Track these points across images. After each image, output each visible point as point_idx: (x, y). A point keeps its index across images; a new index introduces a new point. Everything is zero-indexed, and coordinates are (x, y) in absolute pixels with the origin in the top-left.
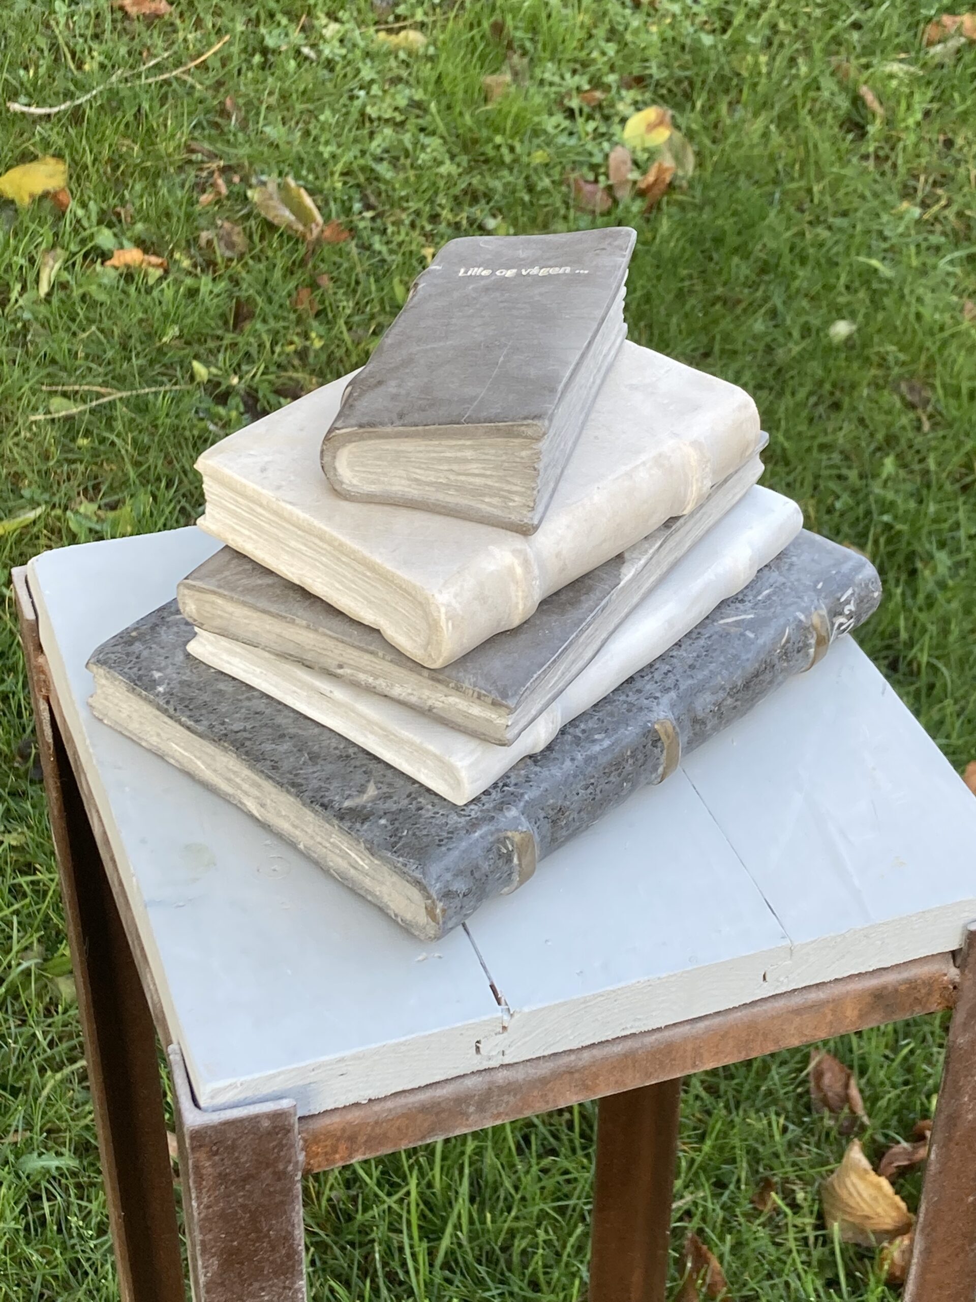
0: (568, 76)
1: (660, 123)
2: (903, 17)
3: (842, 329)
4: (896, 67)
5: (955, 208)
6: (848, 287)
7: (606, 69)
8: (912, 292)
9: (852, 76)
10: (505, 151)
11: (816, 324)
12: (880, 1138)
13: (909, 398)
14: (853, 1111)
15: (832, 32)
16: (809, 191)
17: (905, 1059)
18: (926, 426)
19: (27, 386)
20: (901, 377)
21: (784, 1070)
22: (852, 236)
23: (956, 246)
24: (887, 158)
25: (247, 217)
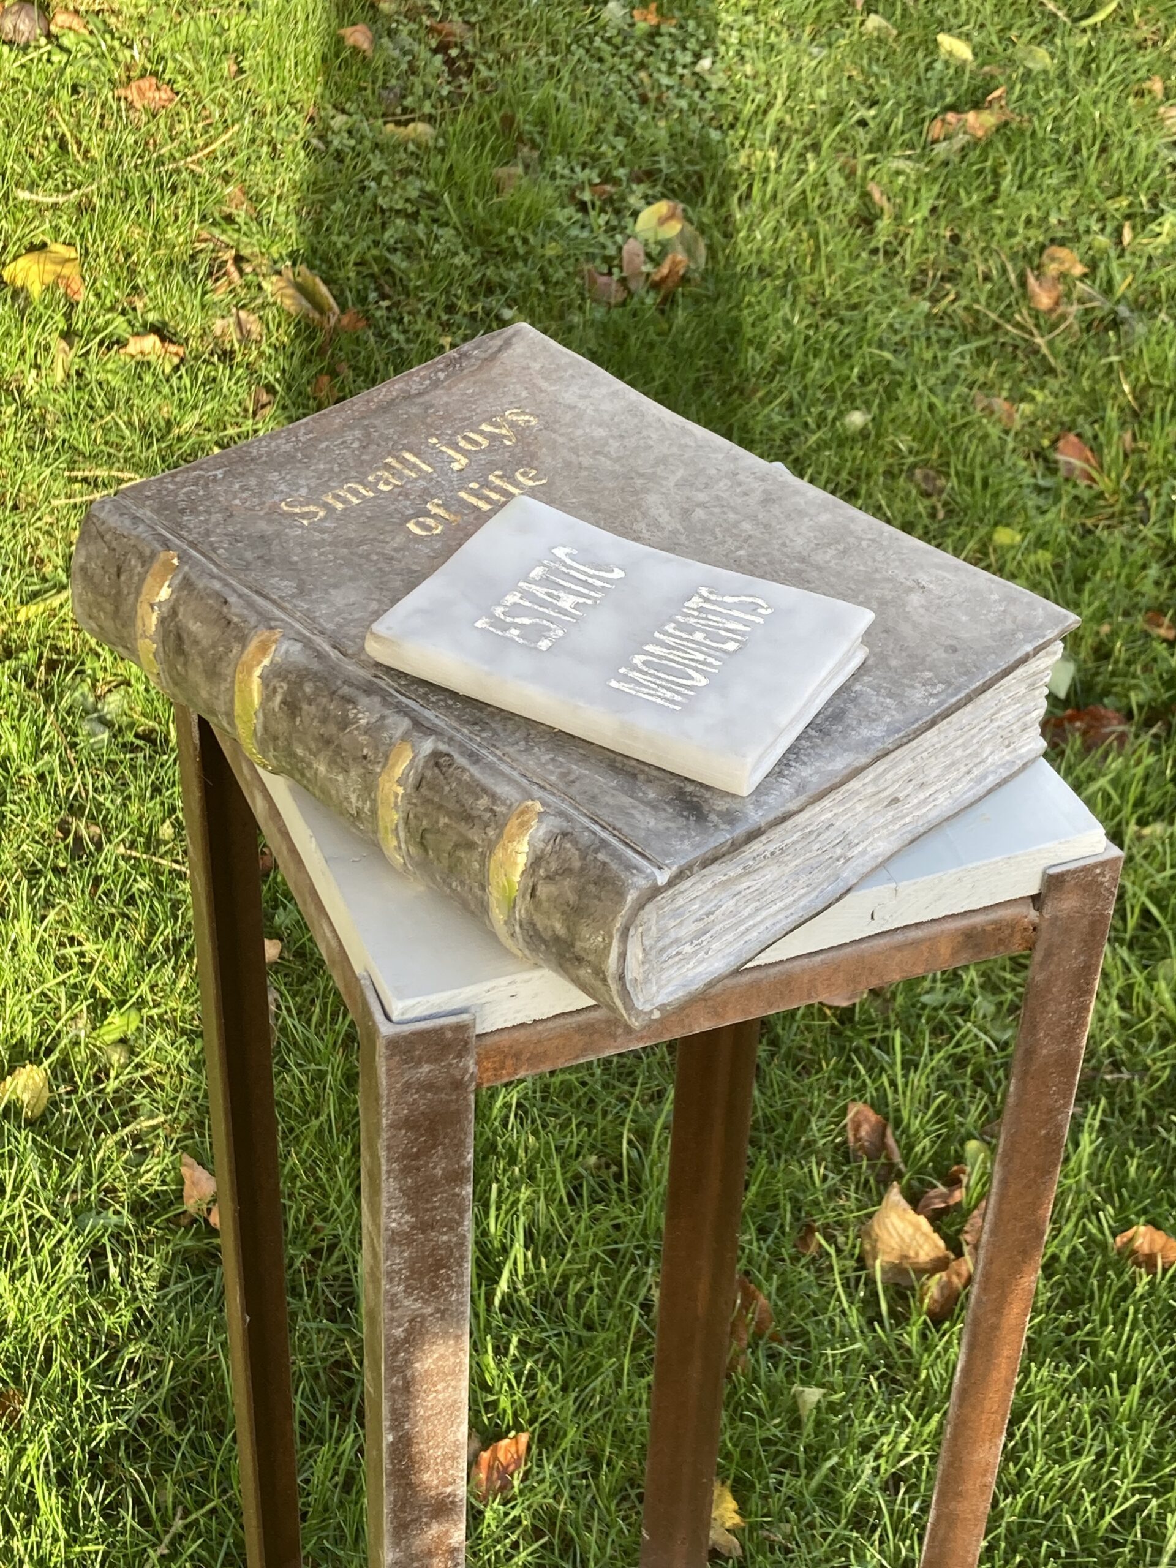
0: (578, 169)
1: (671, 216)
2: (907, 115)
3: (857, 419)
4: (901, 164)
5: (963, 302)
6: (861, 378)
7: (616, 163)
8: (925, 382)
9: (859, 172)
10: (518, 242)
11: (832, 413)
12: (915, 1183)
13: (924, 486)
14: (888, 1158)
15: (839, 128)
16: (821, 284)
17: (938, 1110)
18: (941, 514)
19: (48, 471)
20: (914, 466)
21: (823, 1122)
22: (864, 329)
23: (965, 340)
24: (896, 253)
25: (263, 306)
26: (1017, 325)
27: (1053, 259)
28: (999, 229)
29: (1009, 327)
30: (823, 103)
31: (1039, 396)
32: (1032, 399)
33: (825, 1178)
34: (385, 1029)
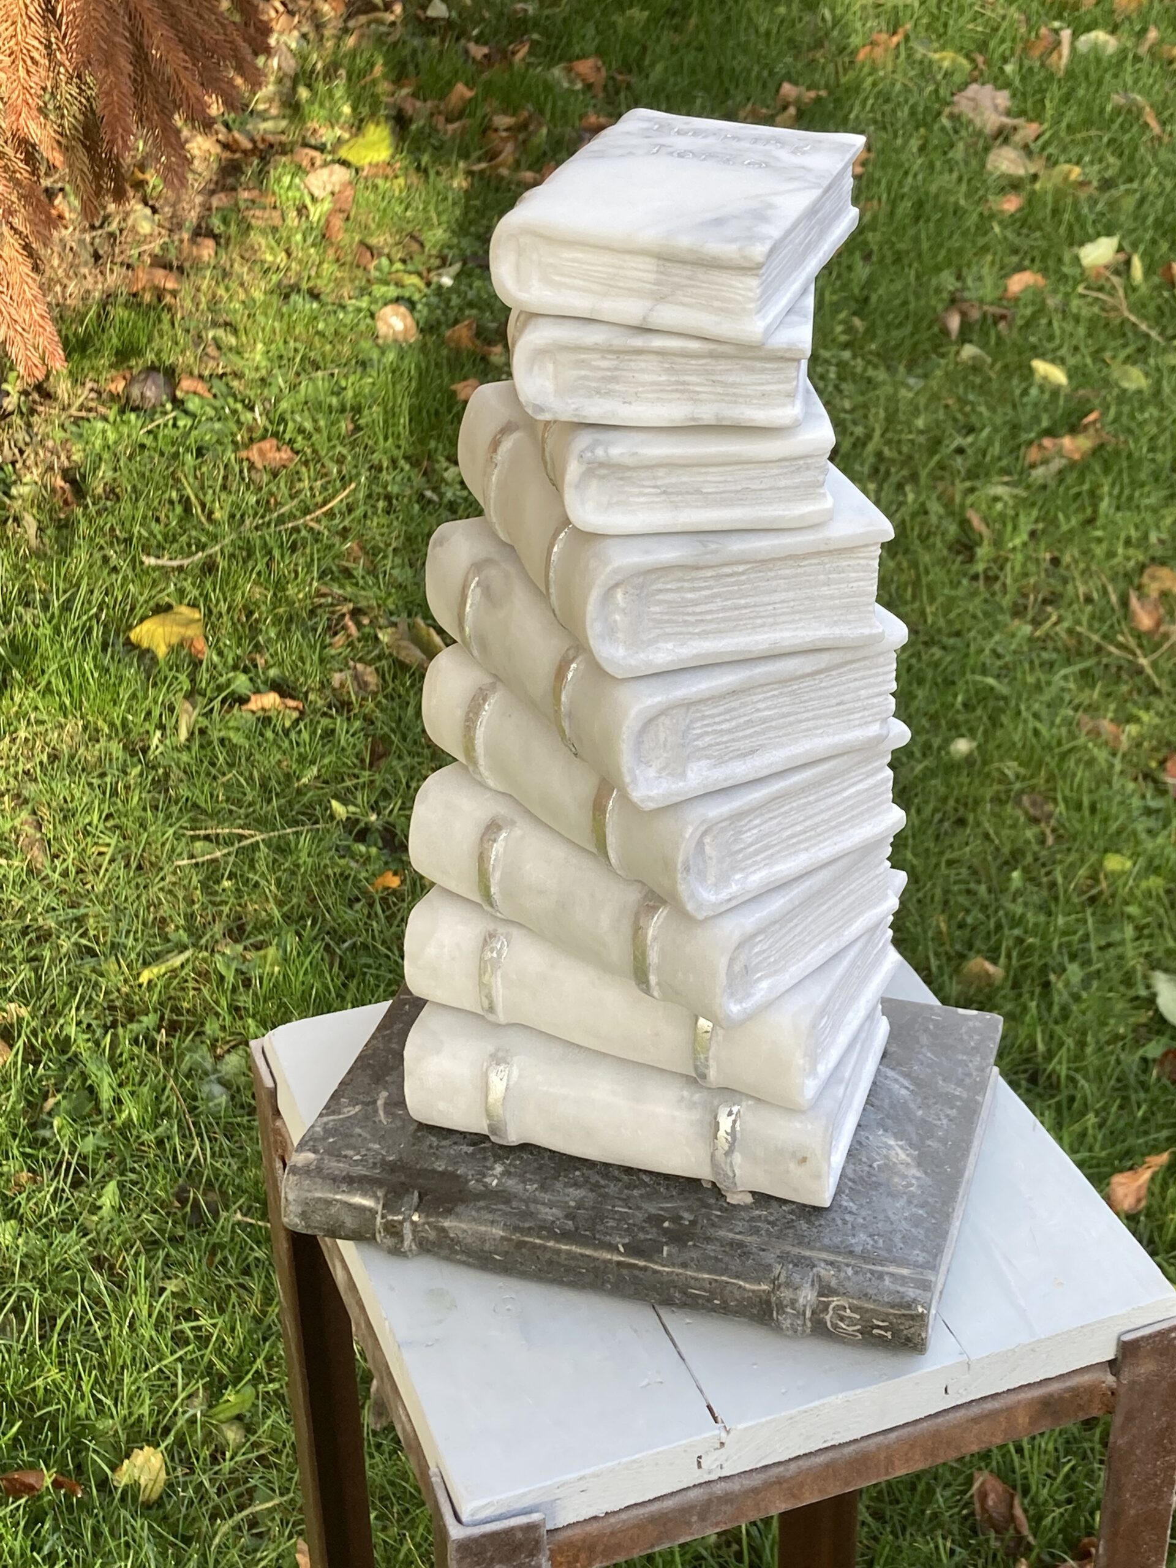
2: (1004, 441)
3: (962, 746)
4: (1000, 490)
5: (1066, 624)
6: (965, 705)
8: (1028, 708)
9: (958, 499)
11: (936, 742)
12: (1046, 1558)
13: (1032, 811)
14: (1018, 1531)
15: (937, 458)
16: (923, 614)
17: (1067, 1476)
18: (1050, 840)
19: (171, 831)
20: (1022, 792)
21: (948, 1493)
22: (967, 655)
23: (1068, 662)
24: (996, 578)
25: (379, 658)
26: (1120, 646)
27: (1153, 578)
28: (1099, 551)
29: (1112, 649)
30: (921, 432)
31: (1145, 717)
32: (1137, 720)
33: (952, 1552)
34: (456, 1532)
